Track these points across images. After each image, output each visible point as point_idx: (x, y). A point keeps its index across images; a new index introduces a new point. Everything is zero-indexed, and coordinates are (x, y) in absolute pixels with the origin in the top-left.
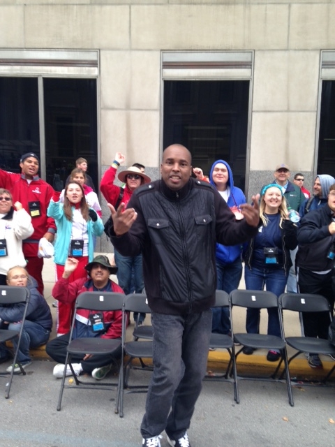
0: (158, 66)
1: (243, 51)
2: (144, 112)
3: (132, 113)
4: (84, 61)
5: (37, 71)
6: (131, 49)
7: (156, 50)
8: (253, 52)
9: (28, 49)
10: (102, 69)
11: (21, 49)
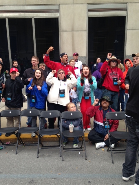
0: (86, 11)
1: (123, 3)
2: (80, 32)
3: (75, 32)
4: (53, 10)
5: (31, 15)
6: (74, 4)
7: (85, 4)
8: (127, 3)
9: (27, 5)
10: (61, 13)
11: (24, 5)
